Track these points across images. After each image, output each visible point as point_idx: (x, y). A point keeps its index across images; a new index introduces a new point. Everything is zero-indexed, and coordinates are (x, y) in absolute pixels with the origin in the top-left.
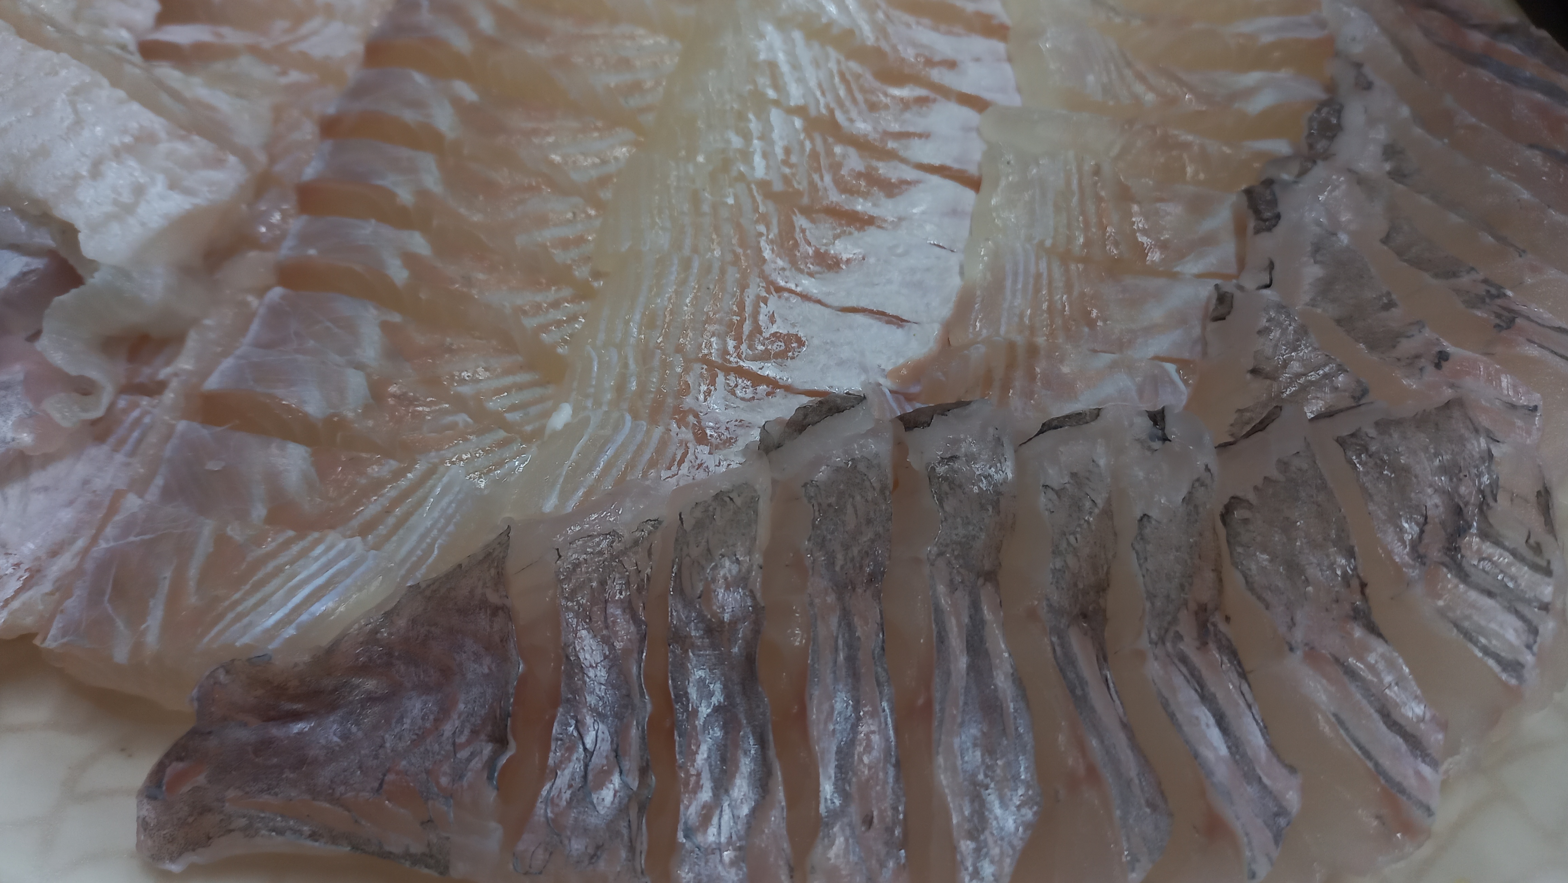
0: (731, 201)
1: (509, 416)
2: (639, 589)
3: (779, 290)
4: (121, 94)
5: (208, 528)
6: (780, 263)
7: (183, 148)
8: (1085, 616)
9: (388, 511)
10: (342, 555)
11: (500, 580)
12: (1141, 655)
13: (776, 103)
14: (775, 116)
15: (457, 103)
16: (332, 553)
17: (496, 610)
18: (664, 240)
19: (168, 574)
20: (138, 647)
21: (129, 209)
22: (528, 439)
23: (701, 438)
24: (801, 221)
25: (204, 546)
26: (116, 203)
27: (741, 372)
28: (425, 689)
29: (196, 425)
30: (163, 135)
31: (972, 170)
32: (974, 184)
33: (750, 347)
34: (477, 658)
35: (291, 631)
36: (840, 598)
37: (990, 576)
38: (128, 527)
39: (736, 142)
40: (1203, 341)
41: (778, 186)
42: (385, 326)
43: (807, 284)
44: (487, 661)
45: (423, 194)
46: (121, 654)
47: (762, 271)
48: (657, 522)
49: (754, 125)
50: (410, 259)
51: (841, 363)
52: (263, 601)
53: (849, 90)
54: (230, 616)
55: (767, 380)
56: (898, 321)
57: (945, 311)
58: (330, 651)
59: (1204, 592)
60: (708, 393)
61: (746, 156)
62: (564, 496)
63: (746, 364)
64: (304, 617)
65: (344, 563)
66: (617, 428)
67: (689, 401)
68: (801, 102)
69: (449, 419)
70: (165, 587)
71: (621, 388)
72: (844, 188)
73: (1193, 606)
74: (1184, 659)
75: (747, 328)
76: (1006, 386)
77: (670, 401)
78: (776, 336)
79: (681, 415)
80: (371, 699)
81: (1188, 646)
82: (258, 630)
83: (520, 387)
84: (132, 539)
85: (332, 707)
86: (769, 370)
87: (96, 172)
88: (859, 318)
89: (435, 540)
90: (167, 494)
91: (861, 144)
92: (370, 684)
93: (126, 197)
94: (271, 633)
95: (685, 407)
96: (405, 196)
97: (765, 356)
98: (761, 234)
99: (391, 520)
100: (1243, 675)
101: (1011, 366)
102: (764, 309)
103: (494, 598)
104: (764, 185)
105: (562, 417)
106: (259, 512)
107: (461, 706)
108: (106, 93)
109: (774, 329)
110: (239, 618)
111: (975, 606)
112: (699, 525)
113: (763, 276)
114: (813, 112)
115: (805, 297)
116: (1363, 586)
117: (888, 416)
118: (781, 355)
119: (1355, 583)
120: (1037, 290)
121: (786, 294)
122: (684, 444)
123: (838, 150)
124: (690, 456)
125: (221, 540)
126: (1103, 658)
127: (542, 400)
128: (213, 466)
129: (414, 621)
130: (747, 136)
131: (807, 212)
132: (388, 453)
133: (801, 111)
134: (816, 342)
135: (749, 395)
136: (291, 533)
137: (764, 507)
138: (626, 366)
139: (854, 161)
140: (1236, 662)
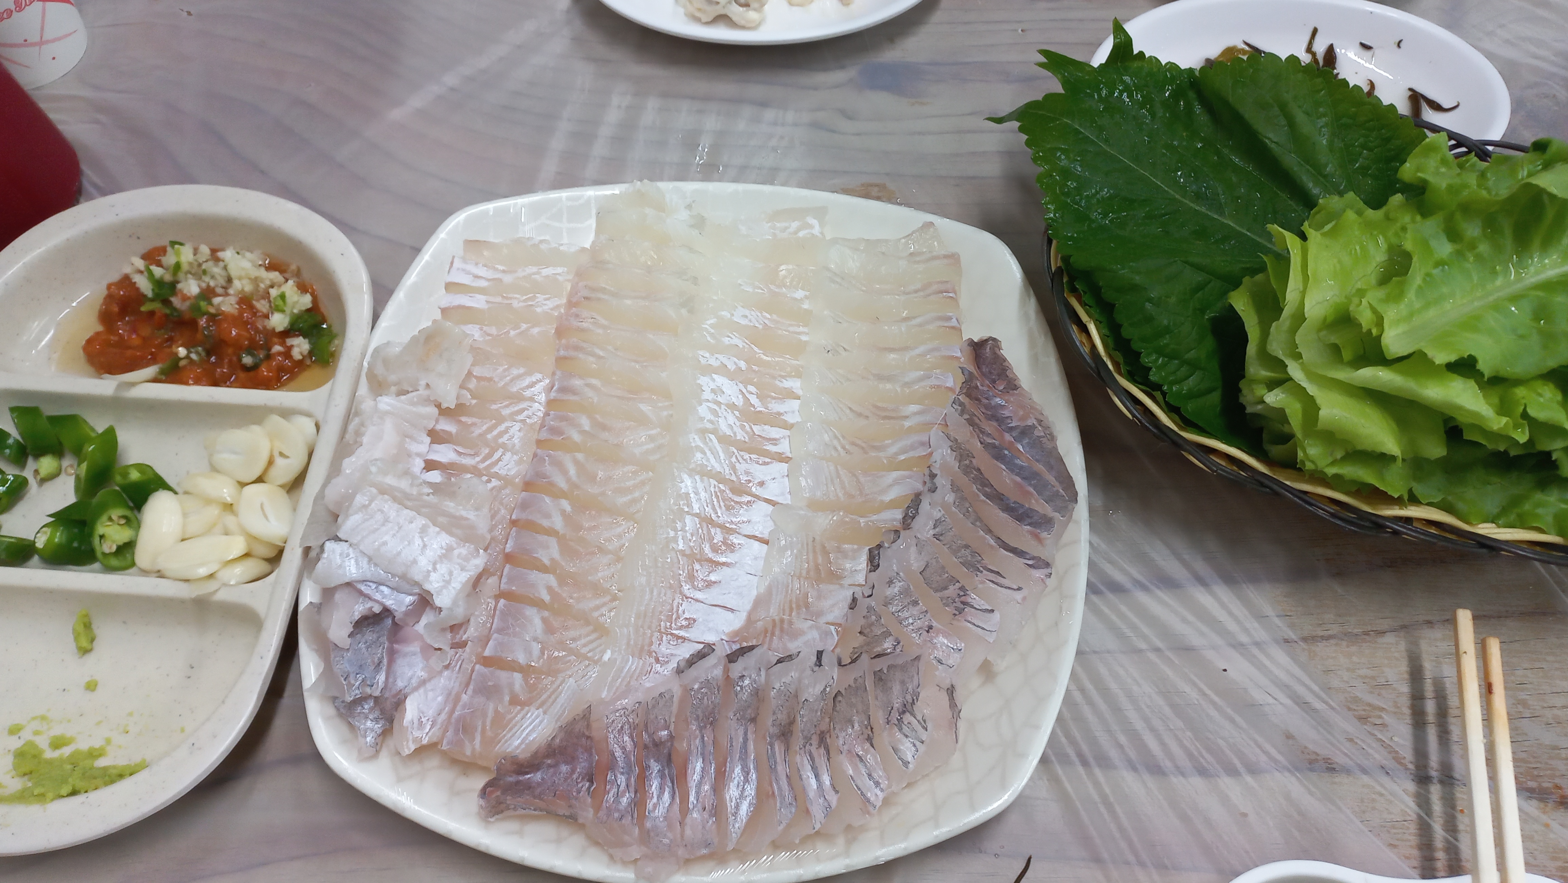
0: (669, 560)
1: (589, 655)
2: (634, 729)
3: (687, 598)
4: (438, 529)
5: (491, 707)
6: (688, 587)
7: (463, 551)
8: (783, 735)
9: (550, 697)
10: (537, 717)
11: (588, 726)
12: (796, 752)
13: (688, 513)
14: (688, 519)
15: (563, 512)
16: (533, 717)
17: (588, 737)
18: (643, 580)
19: (480, 723)
20: (474, 750)
21: (448, 582)
22: (596, 662)
23: (657, 660)
24: (697, 566)
25: (490, 714)
26: (444, 581)
27: (672, 634)
28: (567, 763)
29: (483, 667)
30: (455, 546)
31: (766, 536)
32: (766, 542)
33: (675, 625)
34: (582, 753)
35: (523, 746)
36: (701, 731)
37: (753, 720)
38: (464, 707)
39: (672, 534)
40: (846, 615)
41: (688, 552)
42: (544, 620)
43: (699, 595)
44: (586, 754)
45: (552, 560)
46: (468, 752)
47: (680, 590)
48: (640, 703)
49: (679, 525)
50: (550, 589)
51: (709, 629)
52: (513, 735)
53: (718, 502)
54: (503, 741)
55: (681, 638)
56: (732, 610)
57: (748, 607)
58: (536, 753)
59: (824, 727)
60: (660, 644)
61: (675, 540)
62: (608, 691)
63: (674, 632)
64: (527, 741)
65: (538, 720)
66: (628, 660)
67: (654, 647)
68: (698, 511)
69: (568, 658)
70: (479, 729)
71: (628, 644)
72: (715, 549)
73: (818, 732)
74: (811, 755)
75: (674, 617)
76: (773, 634)
77: (646, 648)
78: (686, 619)
79: (650, 653)
80: (550, 766)
81: (813, 749)
82: (513, 746)
83: (591, 642)
84: (466, 711)
85: (538, 770)
86: (682, 633)
87: (435, 569)
88: (717, 609)
90: (474, 691)
91: (722, 527)
92: (549, 761)
93: (447, 577)
94: (517, 747)
95: (652, 650)
96: (546, 561)
97: (681, 628)
98: (680, 575)
99: (551, 700)
100: (828, 760)
101: (774, 626)
102: (681, 609)
103: (587, 733)
104: (682, 552)
105: (607, 656)
106: (507, 698)
107: (578, 770)
108: (433, 530)
109: (685, 616)
110: (506, 741)
111: (746, 734)
112: (654, 707)
113: (681, 593)
114: (703, 515)
115: (697, 600)
116: (872, 729)
117: (724, 654)
118: (687, 627)
119: (869, 728)
120: (787, 592)
121: (690, 600)
122: (651, 665)
123: (713, 531)
124: (653, 669)
125: (496, 711)
126: (787, 749)
127: (601, 645)
128: (490, 683)
129: (561, 740)
130: (675, 530)
131: (699, 561)
132: (548, 674)
133: (697, 515)
134: (701, 620)
135: (675, 643)
136: (519, 707)
137: (676, 699)
138: (630, 636)
139: (718, 537)
140: (828, 753)
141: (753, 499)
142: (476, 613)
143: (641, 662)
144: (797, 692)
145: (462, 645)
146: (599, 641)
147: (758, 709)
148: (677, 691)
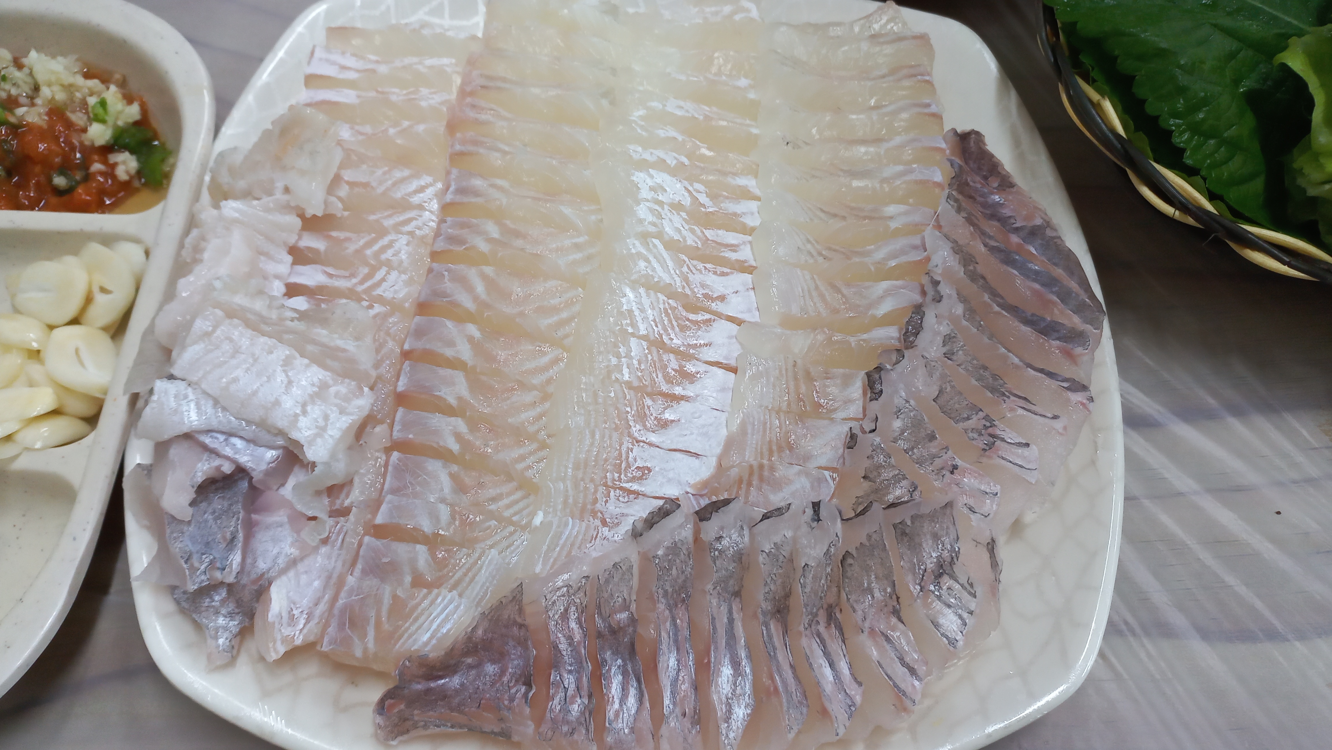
0: (612, 395)
1: (514, 519)
2: (582, 612)
3: (638, 441)
4: (306, 361)
5: (387, 592)
7: (343, 389)
8: (779, 611)
9: (465, 575)
10: (451, 602)
11: (521, 611)
12: (800, 633)
13: (633, 335)
14: (633, 342)
15: (471, 339)
16: (446, 601)
17: (521, 626)
19: (373, 614)
20: (365, 650)
21: (323, 429)
22: (524, 528)
24: (648, 402)
25: (387, 600)
26: (317, 427)
27: (621, 488)
28: (493, 662)
29: (373, 539)
31: (733, 363)
32: (734, 370)
33: (626, 476)
34: (515, 647)
35: (434, 641)
36: (671, 611)
37: (737, 594)
38: (350, 592)
39: (614, 361)
40: (843, 456)
41: (636, 384)
42: (452, 476)
43: (653, 438)
44: (520, 649)
45: (460, 399)
46: (358, 653)
47: (629, 432)
49: (622, 350)
50: (458, 437)
51: (669, 480)
52: (419, 627)
53: (670, 321)
54: (406, 635)
55: (634, 492)
56: (697, 455)
57: (718, 450)
58: (452, 649)
59: (831, 599)
60: (606, 502)
61: (619, 368)
62: (544, 564)
63: (624, 485)
64: (439, 635)
65: (452, 606)
66: (566, 524)
67: (598, 506)
68: (645, 333)
69: (488, 524)
70: (372, 621)
71: (565, 502)
72: (669, 380)
73: (825, 606)
74: (819, 635)
75: (623, 466)
77: (589, 507)
78: (638, 468)
79: (594, 513)
80: (470, 667)
81: (822, 628)
82: (420, 643)
83: (516, 502)
84: (353, 598)
85: (455, 672)
86: (635, 487)
87: (304, 412)
88: (678, 455)
89: (488, 588)
91: (675, 351)
92: (469, 660)
93: (321, 423)
94: (426, 644)
95: (597, 509)
97: (633, 479)
98: (628, 412)
99: (467, 579)
100: (844, 641)
101: (751, 474)
102: (631, 455)
103: (519, 620)
104: (629, 385)
105: (538, 519)
106: (408, 579)
107: (510, 670)
108: (300, 362)
109: (637, 465)
110: (410, 637)
111: (730, 612)
112: (607, 581)
113: (630, 435)
114: (652, 338)
115: (651, 444)
116: (898, 598)
117: (692, 511)
118: (641, 478)
119: (894, 597)
120: (765, 431)
121: (642, 444)
122: (596, 528)
123: (665, 357)
124: (600, 534)
125: (395, 597)
126: (785, 632)
127: (528, 506)
128: (385, 560)
129: (485, 631)
130: (619, 356)
131: (650, 395)
132: (461, 546)
133: (645, 338)
134: (657, 469)
135: (626, 499)
136: (425, 591)
137: (635, 571)
138: (567, 491)
139: (673, 363)
140: (842, 633)
141: (713, 317)
142: (362, 471)
143: (584, 524)
144: (791, 554)
145: (344, 512)
146: (525, 501)
147: (742, 579)
148: (635, 559)
